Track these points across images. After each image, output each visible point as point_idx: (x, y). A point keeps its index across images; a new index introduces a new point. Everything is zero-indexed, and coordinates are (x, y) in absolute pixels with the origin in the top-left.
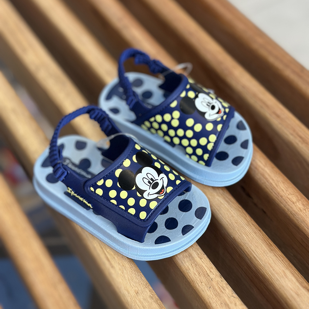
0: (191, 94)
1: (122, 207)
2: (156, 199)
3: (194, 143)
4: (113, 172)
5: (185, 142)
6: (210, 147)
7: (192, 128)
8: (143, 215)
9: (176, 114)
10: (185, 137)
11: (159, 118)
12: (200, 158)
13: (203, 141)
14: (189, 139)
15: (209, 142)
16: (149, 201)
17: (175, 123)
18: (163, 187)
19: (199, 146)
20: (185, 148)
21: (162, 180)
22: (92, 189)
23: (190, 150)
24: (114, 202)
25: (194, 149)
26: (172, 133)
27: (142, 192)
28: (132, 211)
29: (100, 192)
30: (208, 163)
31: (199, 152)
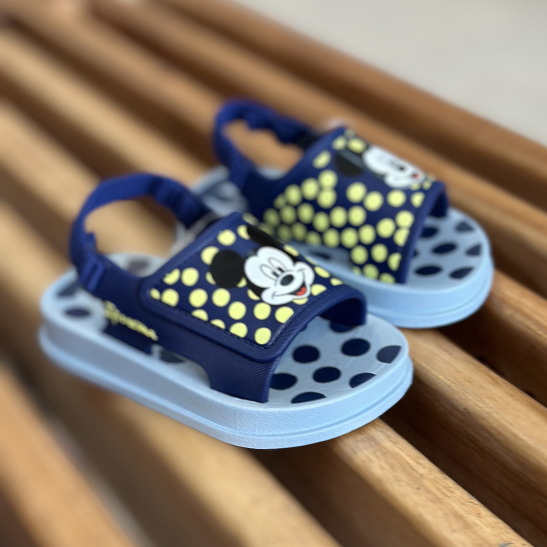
0: (357, 145)
1: (219, 323)
2: (290, 305)
3: (367, 234)
4: (199, 254)
5: (349, 238)
6: (401, 238)
7: (361, 204)
8: (263, 336)
9: (329, 179)
10: (348, 225)
11: (293, 194)
12: (383, 268)
13: (386, 227)
14: (357, 228)
15: (397, 228)
16: (274, 308)
17: (327, 198)
18: (303, 285)
19: (379, 240)
20: (349, 250)
21: (302, 273)
22: (155, 294)
23: (360, 255)
24: (202, 315)
25: (369, 248)
26: (321, 222)
27: (259, 291)
28: (240, 330)
29: (171, 298)
30: (399, 276)
31: (380, 253)
